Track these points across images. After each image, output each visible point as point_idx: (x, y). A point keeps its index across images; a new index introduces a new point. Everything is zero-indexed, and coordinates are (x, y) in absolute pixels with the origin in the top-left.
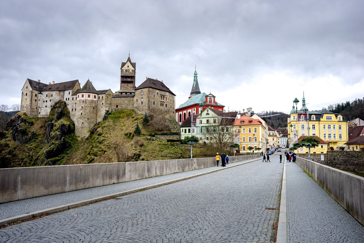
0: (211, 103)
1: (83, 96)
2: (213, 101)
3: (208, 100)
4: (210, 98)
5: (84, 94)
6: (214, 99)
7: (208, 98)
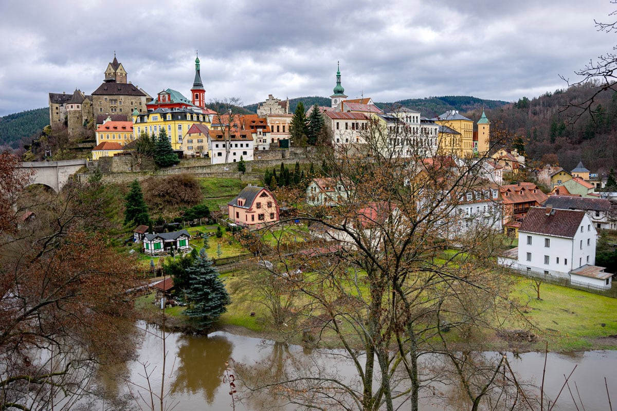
0: (165, 101)
1: (72, 107)
2: (167, 99)
3: (161, 98)
4: (163, 96)
5: (73, 105)
6: (169, 96)
7: (161, 96)
